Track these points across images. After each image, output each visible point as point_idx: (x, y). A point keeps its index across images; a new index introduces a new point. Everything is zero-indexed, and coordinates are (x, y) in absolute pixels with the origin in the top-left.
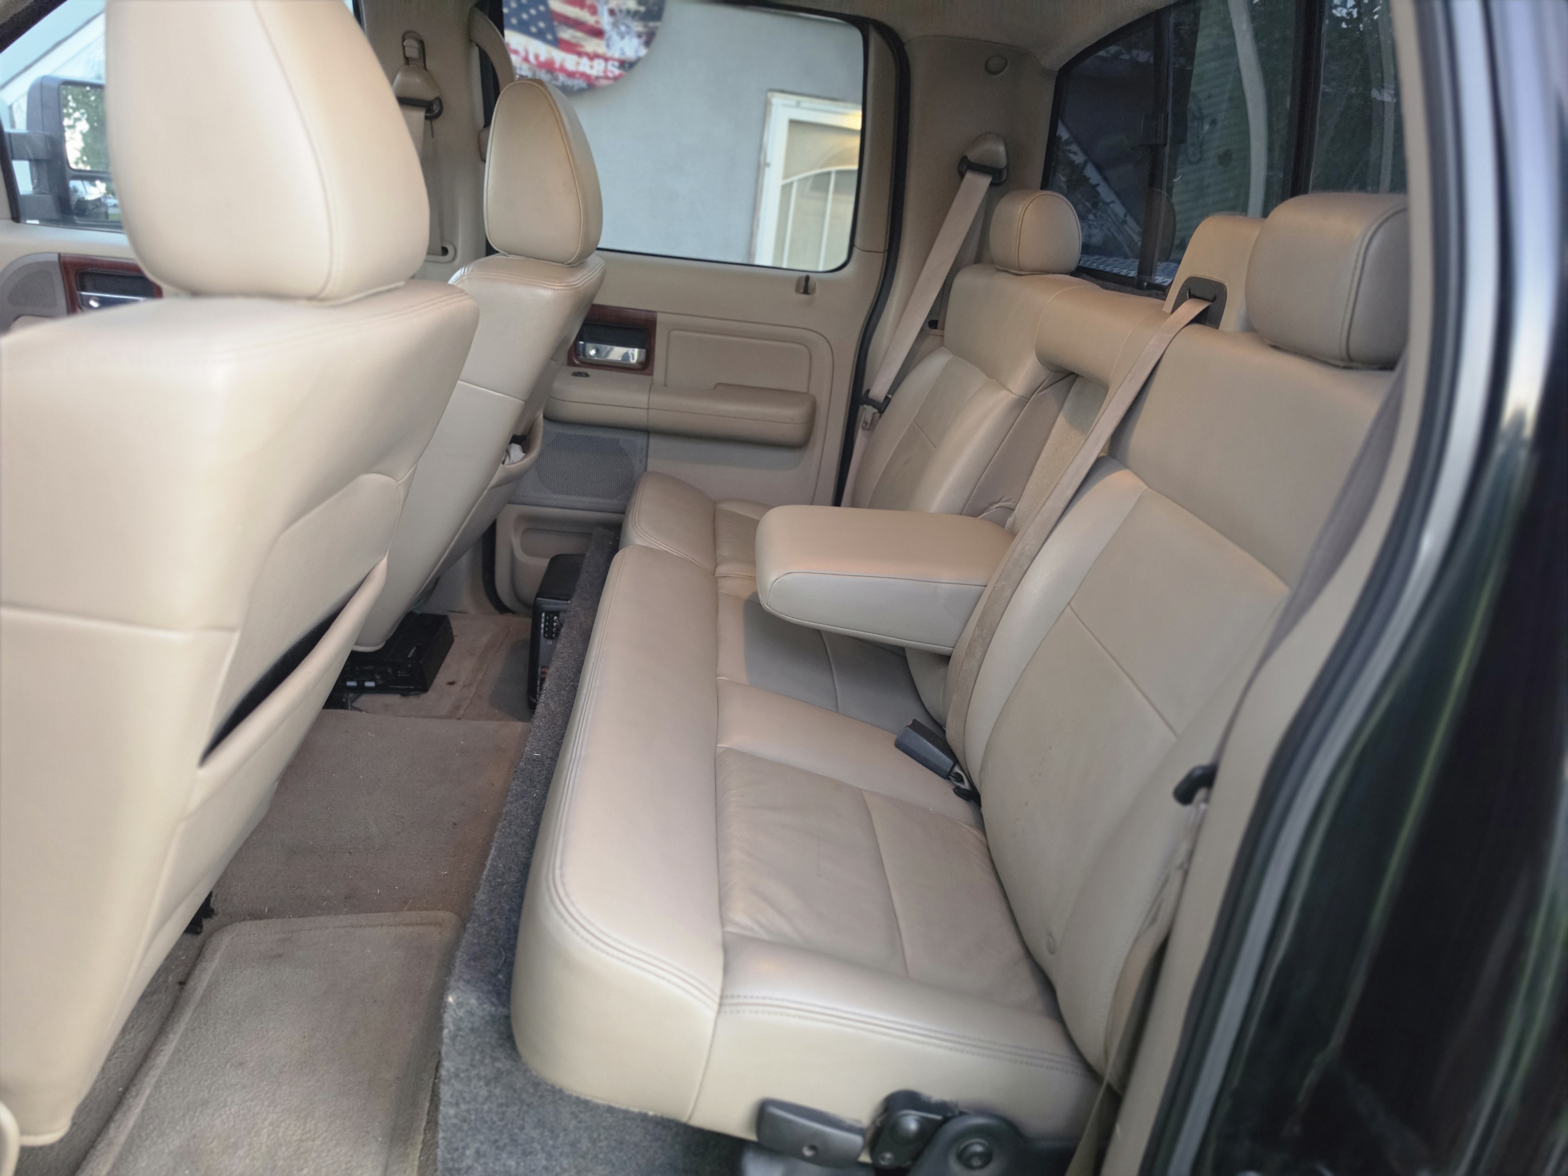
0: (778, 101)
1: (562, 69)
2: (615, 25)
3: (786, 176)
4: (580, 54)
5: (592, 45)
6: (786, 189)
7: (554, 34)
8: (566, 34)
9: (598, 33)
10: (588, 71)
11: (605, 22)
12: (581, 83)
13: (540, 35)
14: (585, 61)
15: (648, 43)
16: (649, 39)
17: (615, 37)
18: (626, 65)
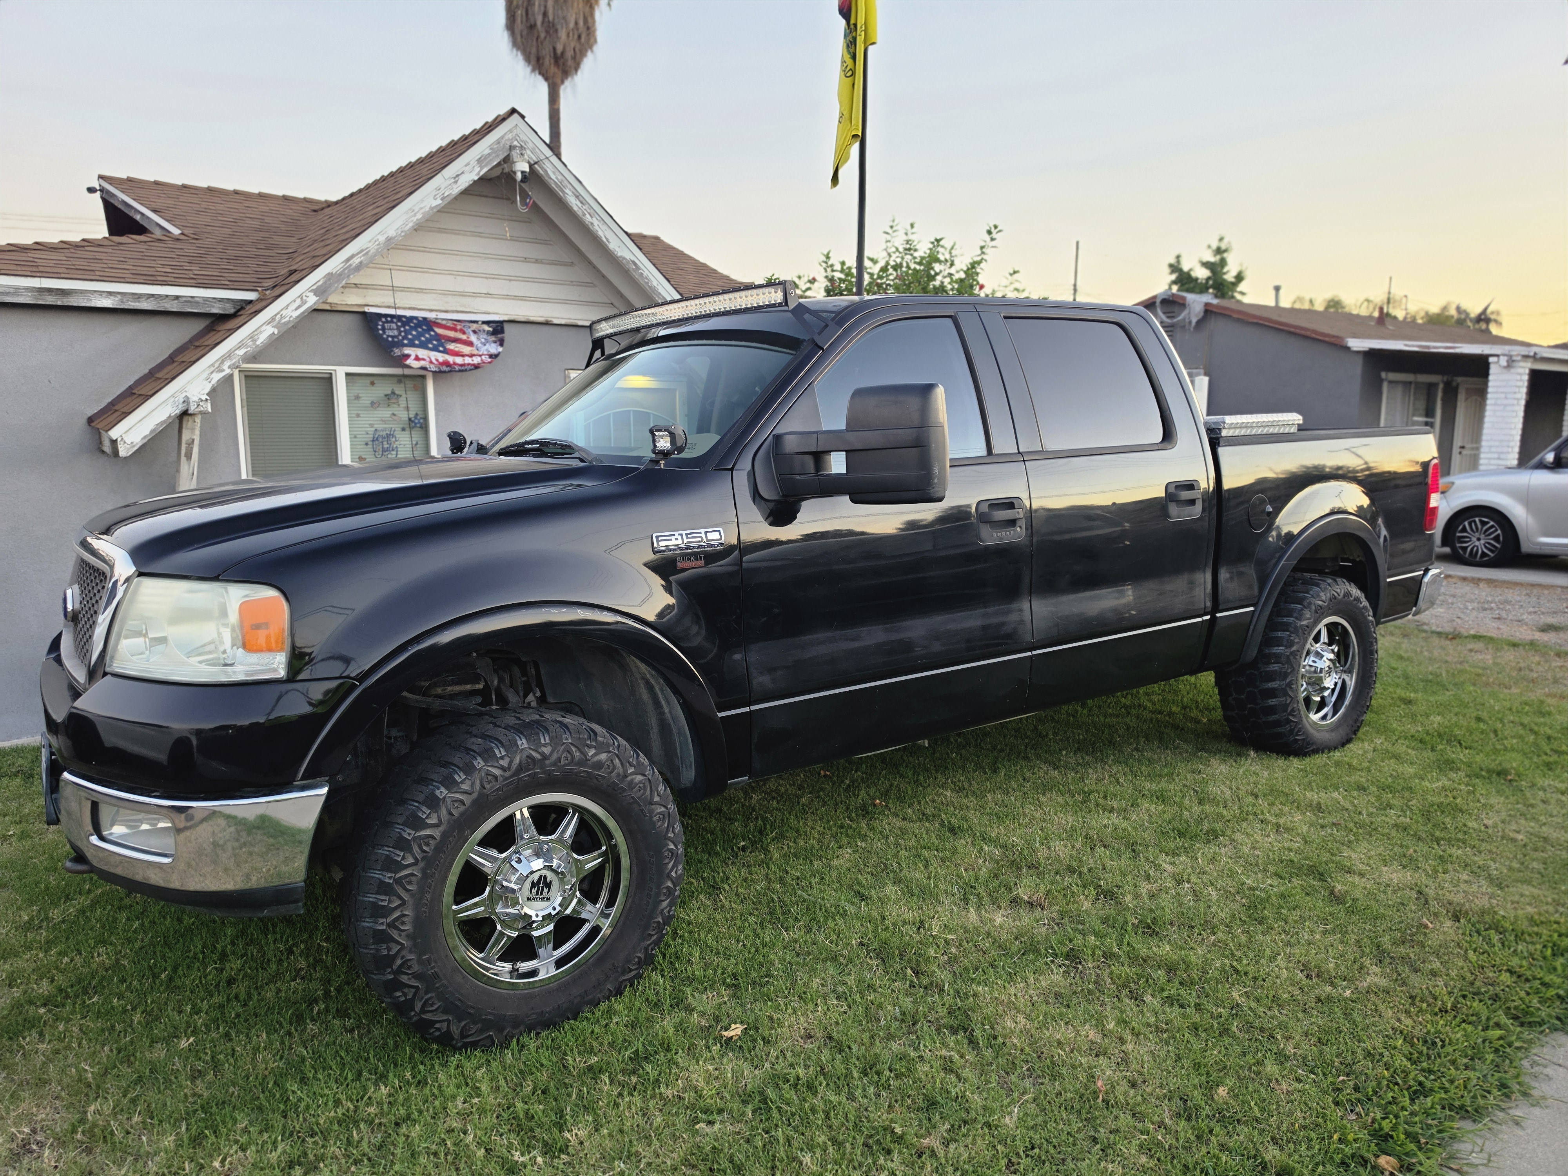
1: (455, 364)
2: (479, 339)
4: (463, 355)
5: (469, 350)
7: (443, 347)
8: (451, 346)
9: (470, 344)
10: (472, 362)
11: (473, 338)
12: (470, 367)
13: (435, 348)
14: (467, 358)
15: (501, 346)
16: (502, 343)
17: (481, 345)
18: (493, 356)
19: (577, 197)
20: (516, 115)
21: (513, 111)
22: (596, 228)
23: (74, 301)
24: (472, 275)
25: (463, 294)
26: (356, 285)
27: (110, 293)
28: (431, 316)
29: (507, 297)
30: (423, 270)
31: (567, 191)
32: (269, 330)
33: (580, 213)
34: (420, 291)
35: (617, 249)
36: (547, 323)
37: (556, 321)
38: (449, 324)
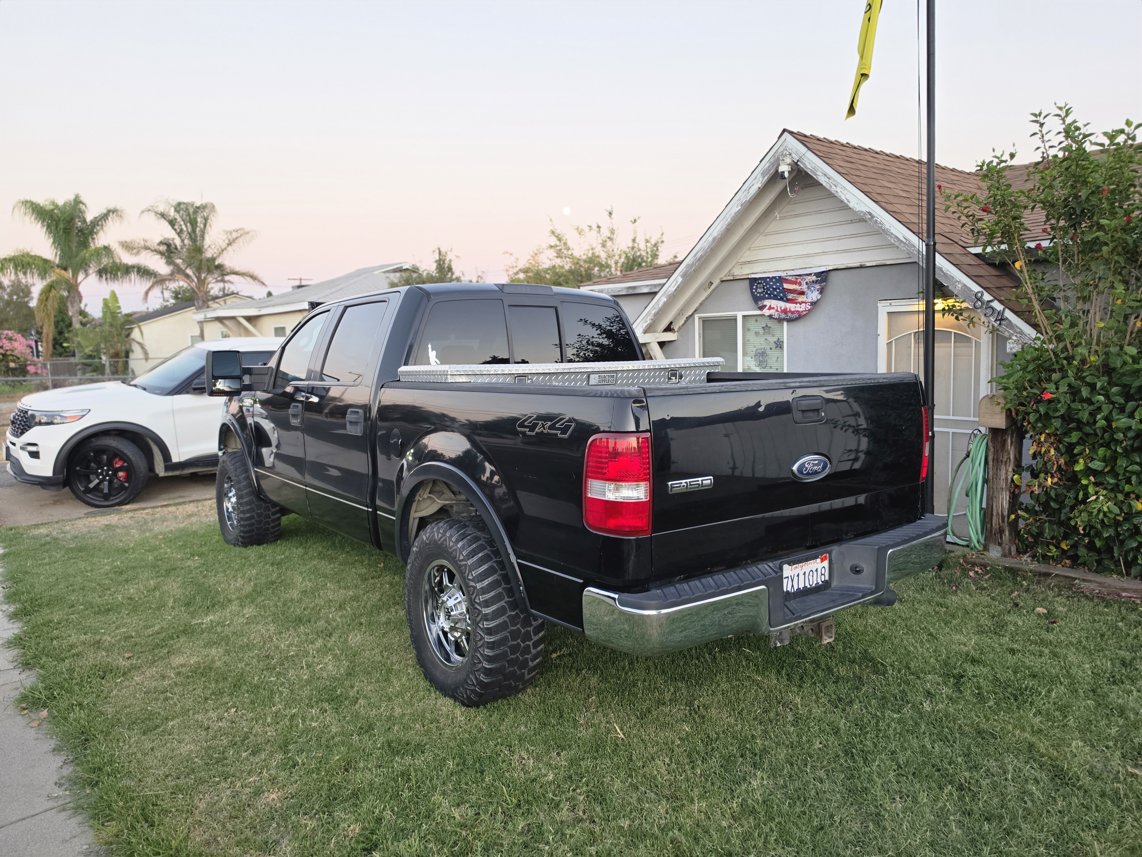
0: (880, 305)
1: (790, 311)
2: (809, 288)
3: (889, 338)
4: (796, 303)
5: (801, 298)
6: (889, 344)
7: (786, 297)
8: (790, 296)
9: (802, 293)
10: (799, 309)
11: (804, 287)
12: (796, 315)
13: (781, 299)
14: (798, 305)
15: (821, 293)
16: (822, 291)
17: (809, 293)
18: (813, 304)
19: (825, 175)
20: (786, 133)
21: (784, 130)
22: (840, 194)
23: (638, 291)
24: (814, 241)
25: (808, 256)
26: (749, 262)
27: (647, 286)
28: (783, 274)
29: (837, 252)
30: (785, 245)
31: (819, 173)
32: (664, 299)
33: (828, 187)
34: (783, 258)
35: (856, 206)
36: (862, 267)
37: (868, 264)
38: (793, 279)
